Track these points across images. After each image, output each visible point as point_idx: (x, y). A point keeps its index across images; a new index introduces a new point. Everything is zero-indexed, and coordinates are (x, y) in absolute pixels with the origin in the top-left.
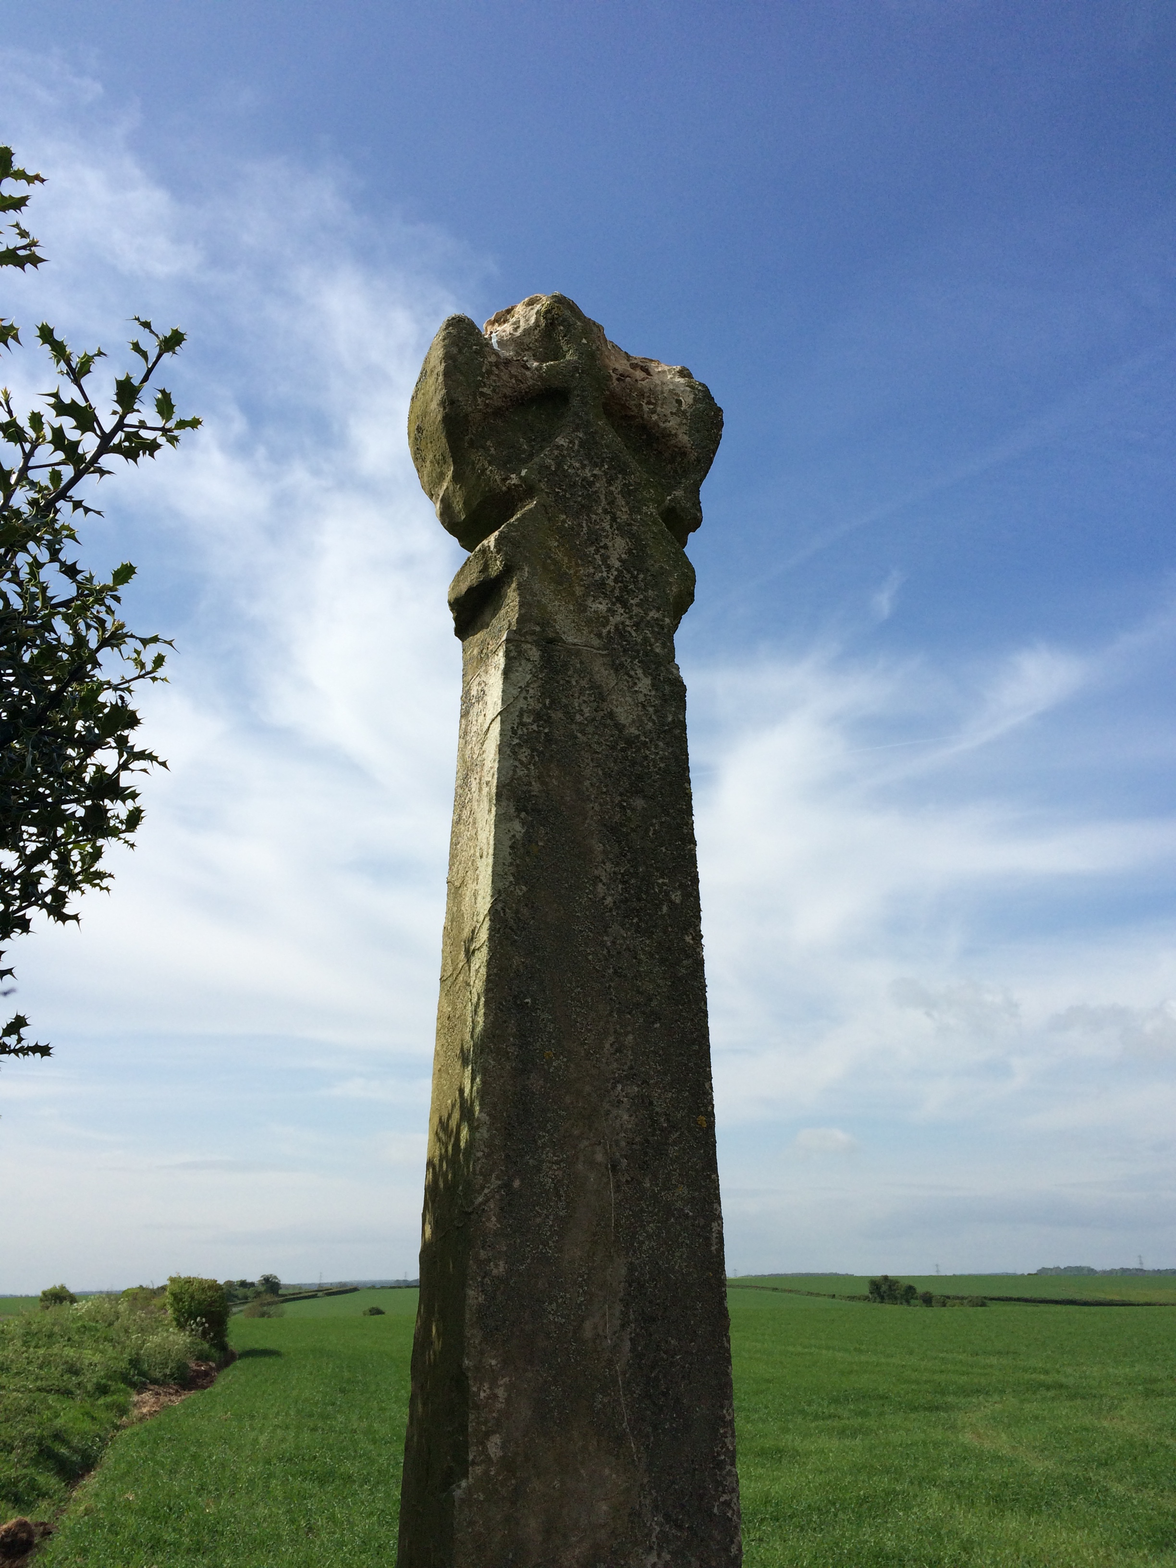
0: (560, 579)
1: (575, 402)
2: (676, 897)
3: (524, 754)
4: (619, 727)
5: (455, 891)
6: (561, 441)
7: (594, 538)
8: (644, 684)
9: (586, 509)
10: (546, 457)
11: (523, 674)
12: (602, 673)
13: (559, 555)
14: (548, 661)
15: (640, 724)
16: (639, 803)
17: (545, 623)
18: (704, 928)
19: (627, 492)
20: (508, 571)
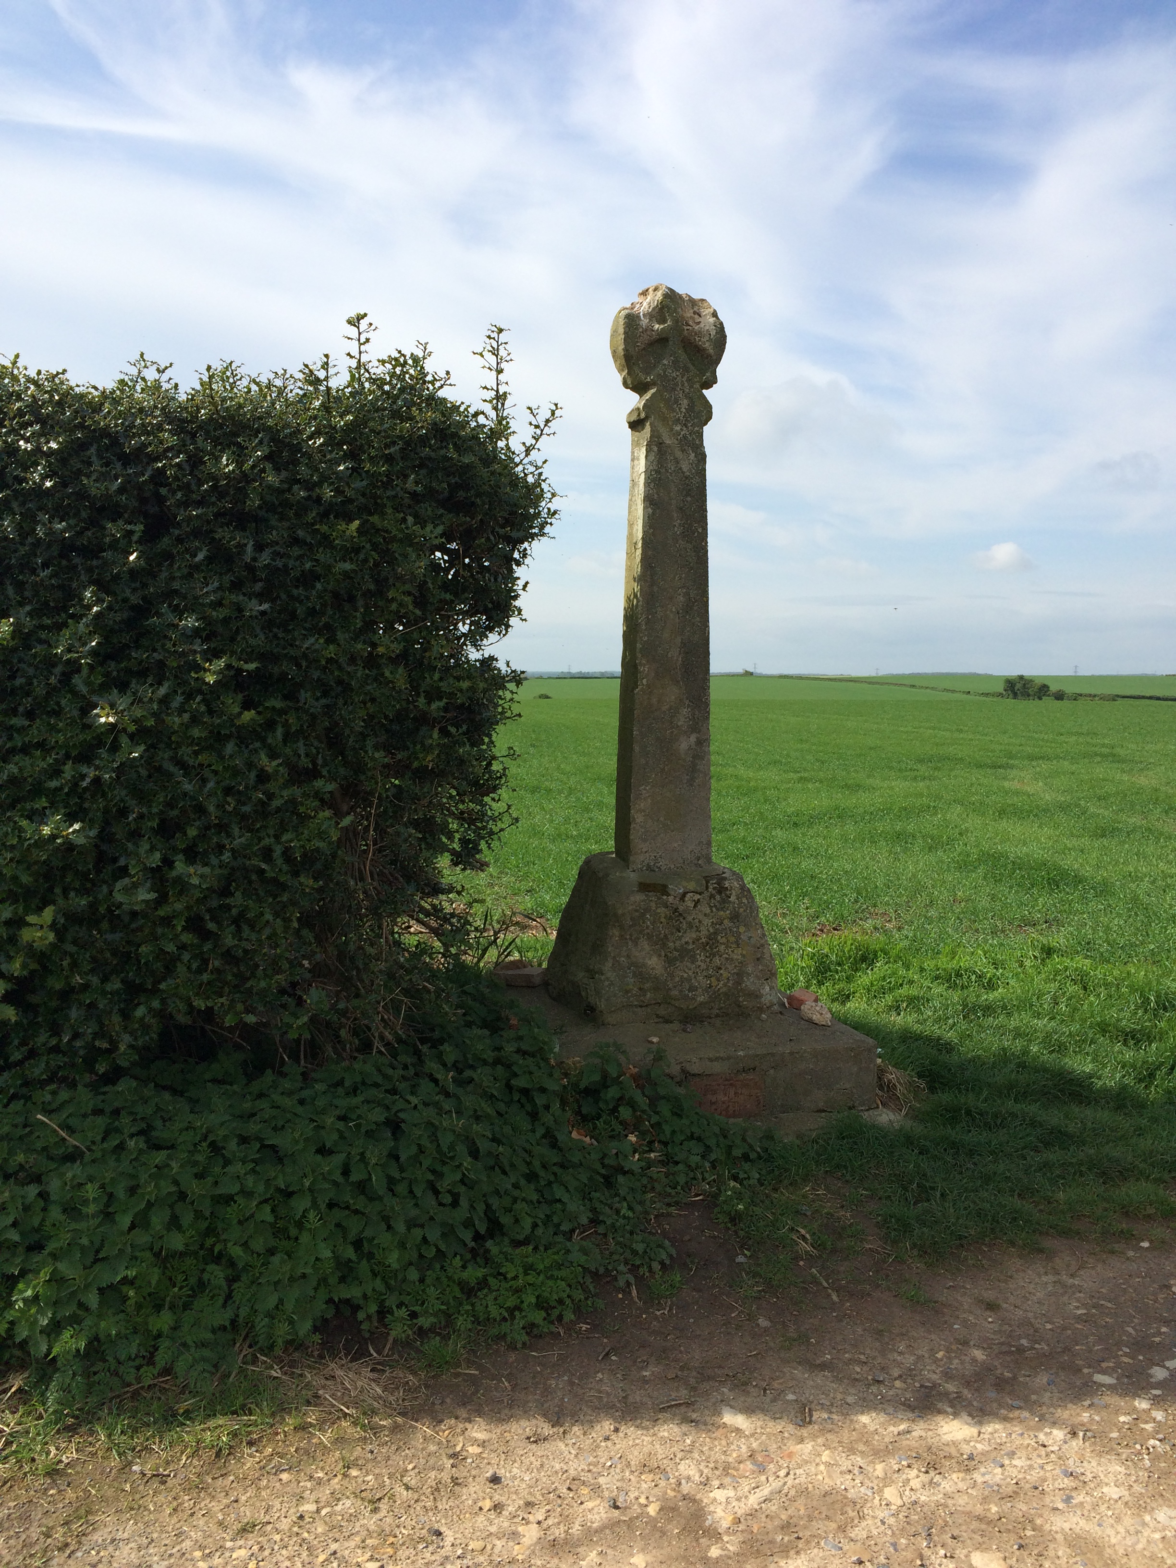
0: (664, 419)
1: (671, 343)
2: (700, 530)
3: (652, 485)
4: (683, 473)
5: (631, 525)
6: (665, 362)
7: (676, 401)
8: (692, 456)
9: (674, 389)
10: (659, 370)
11: (652, 457)
12: (679, 454)
13: (664, 410)
14: (659, 451)
15: (690, 471)
16: (689, 499)
17: (659, 437)
18: (709, 540)
19: (688, 380)
20: (647, 418)
